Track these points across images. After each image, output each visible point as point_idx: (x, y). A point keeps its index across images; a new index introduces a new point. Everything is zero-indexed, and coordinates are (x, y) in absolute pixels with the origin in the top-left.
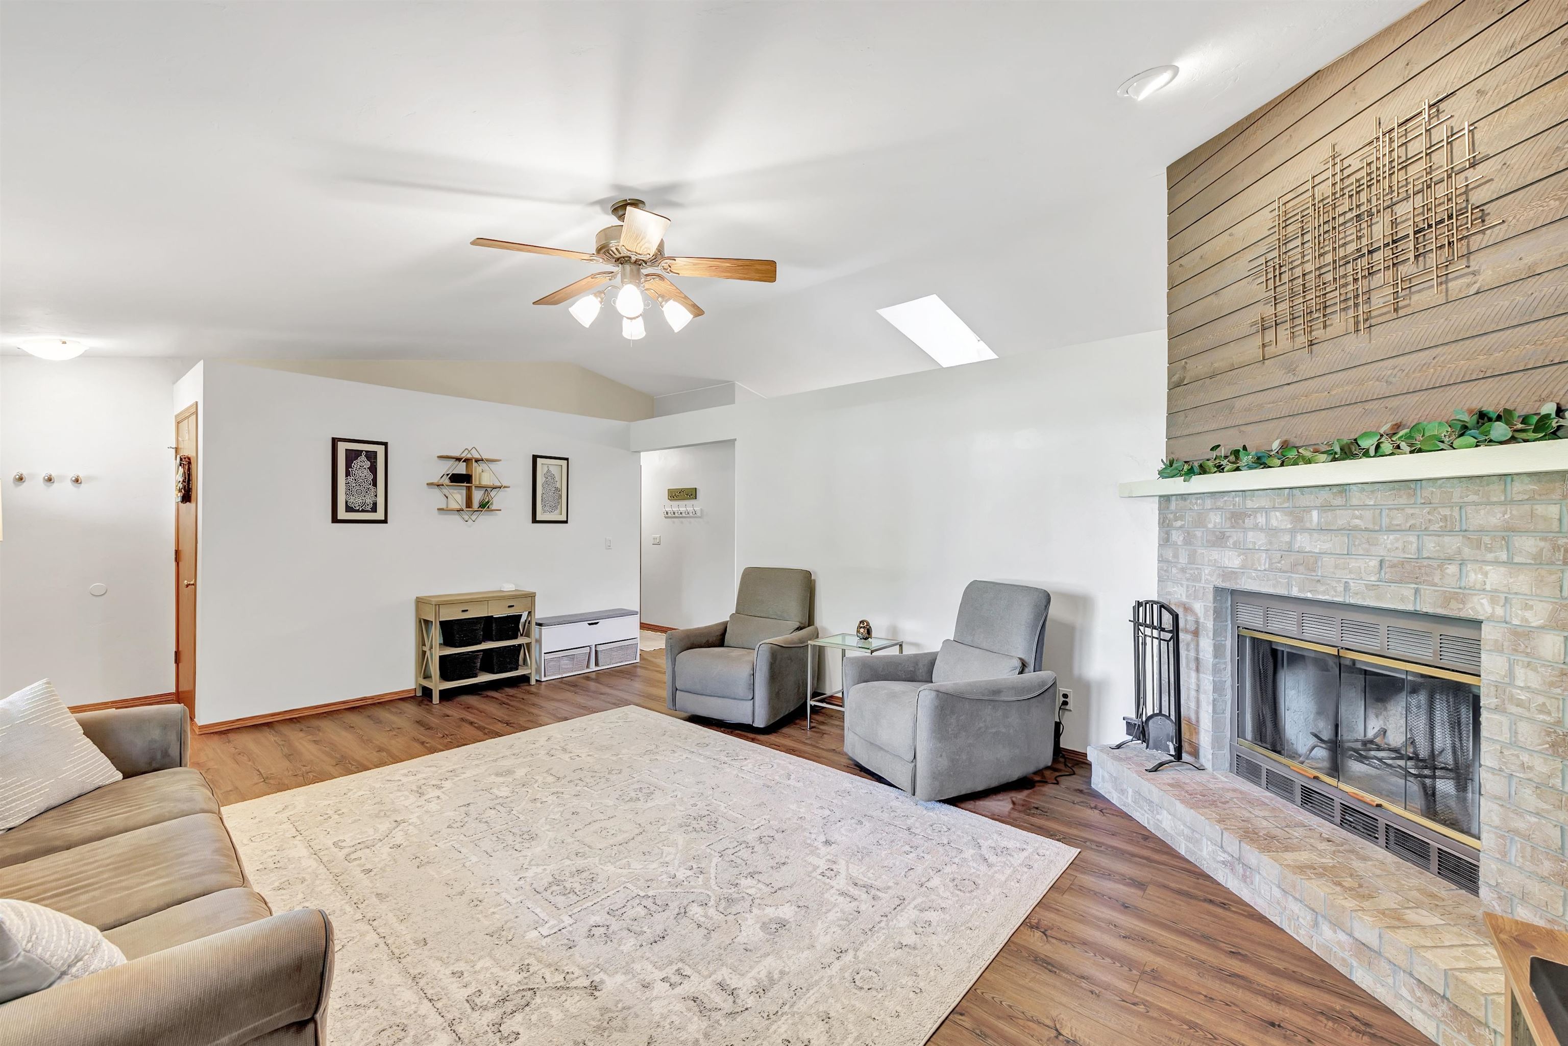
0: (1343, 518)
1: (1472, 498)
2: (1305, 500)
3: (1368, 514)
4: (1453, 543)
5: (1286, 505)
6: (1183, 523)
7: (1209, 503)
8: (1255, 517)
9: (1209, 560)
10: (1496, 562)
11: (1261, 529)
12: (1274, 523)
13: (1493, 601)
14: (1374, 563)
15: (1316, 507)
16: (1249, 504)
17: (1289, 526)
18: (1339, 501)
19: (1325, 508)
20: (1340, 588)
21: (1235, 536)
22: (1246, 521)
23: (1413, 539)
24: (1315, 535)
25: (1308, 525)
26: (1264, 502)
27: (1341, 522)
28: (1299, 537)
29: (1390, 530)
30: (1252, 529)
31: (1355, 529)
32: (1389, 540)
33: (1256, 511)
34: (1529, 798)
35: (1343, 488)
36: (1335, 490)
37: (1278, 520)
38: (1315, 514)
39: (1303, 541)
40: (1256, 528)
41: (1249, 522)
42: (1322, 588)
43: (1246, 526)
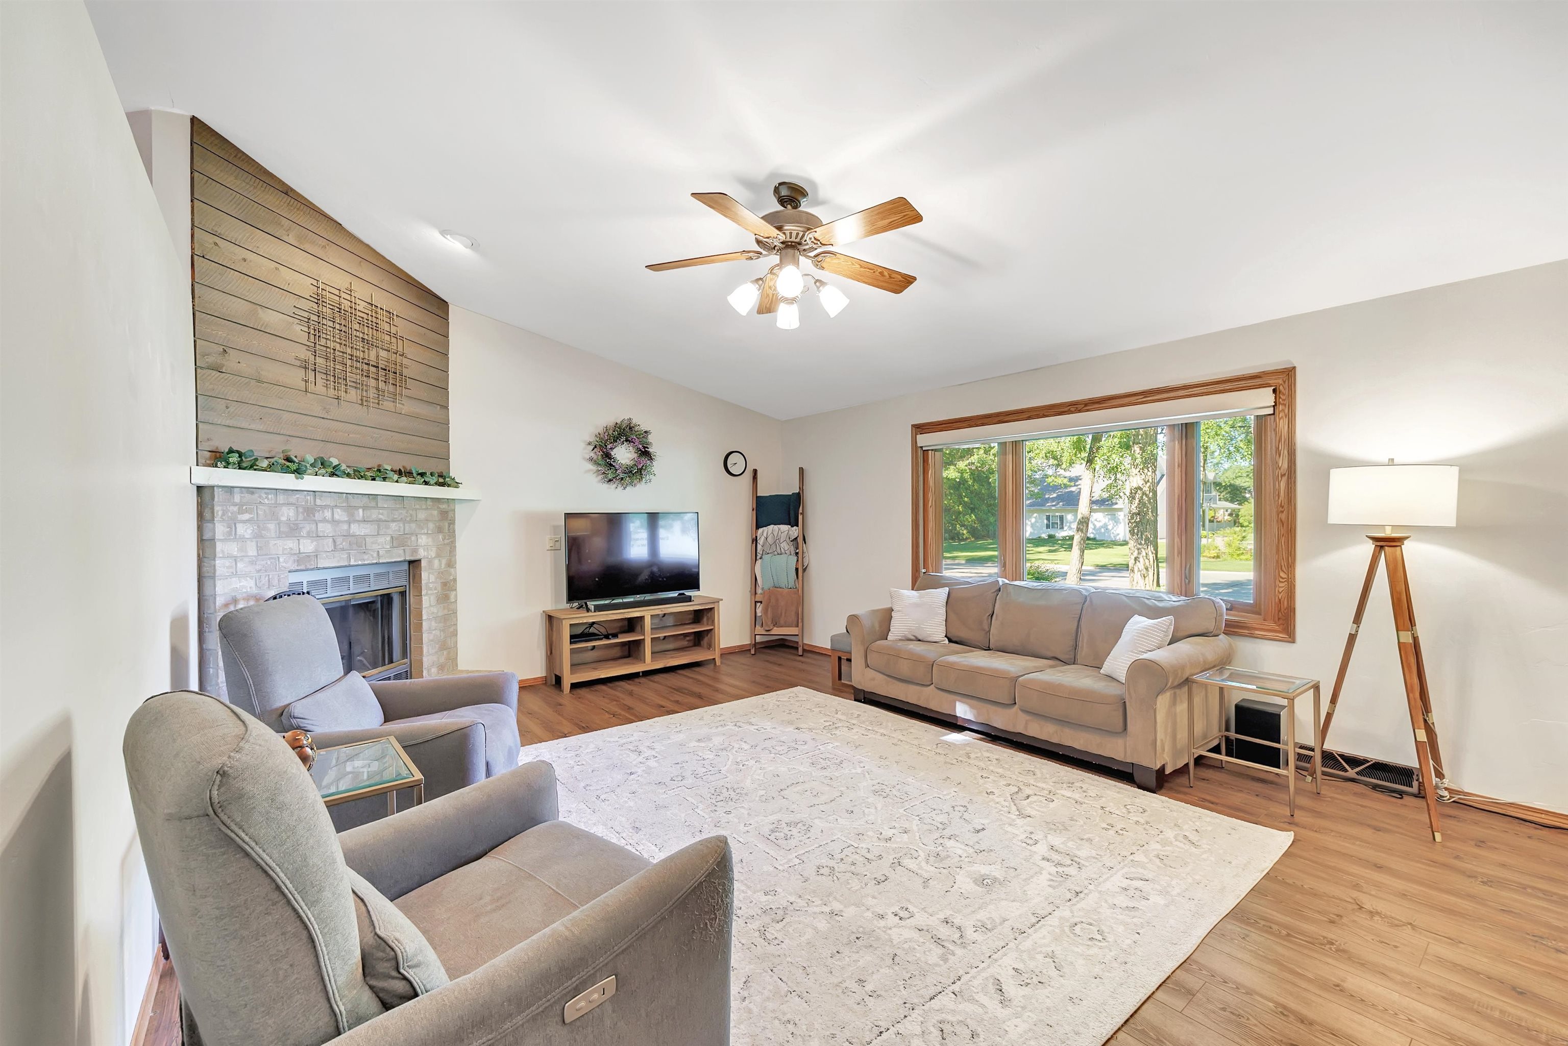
0: (374, 514)
1: (417, 507)
2: (355, 502)
3: (385, 512)
4: (413, 525)
5: (344, 505)
6: (252, 516)
7: (281, 498)
8: (323, 512)
9: (284, 549)
10: (424, 534)
11: (328, 521)
12: (337, 517)
13: (424, 550)
14: (388, 538)
15: (360, 507)
16: (318, 502)
17: (346, 519)
18: (373, 504)
19: (365, 508)
20: (375, 555)
21: (307, 527)
22: (316, 515)
23: (401, 525)
24: (362, 525)
25: (357, 518)
26: (328, 501)
27: (374, 517)
28: (352, 526)
29: (393, 521)
30: (321, 521)
31: (380, 520)
32: (393, 525)
33: (326, 507)
34: (433, 624)
35: (375, 496)
36: (371, 497)
37: (340, 515)
38: (361, 511)
39: (355, 529)
40: (325, 520)
41: (318, 516)
42: (366, 557)
43: (316, 518)
